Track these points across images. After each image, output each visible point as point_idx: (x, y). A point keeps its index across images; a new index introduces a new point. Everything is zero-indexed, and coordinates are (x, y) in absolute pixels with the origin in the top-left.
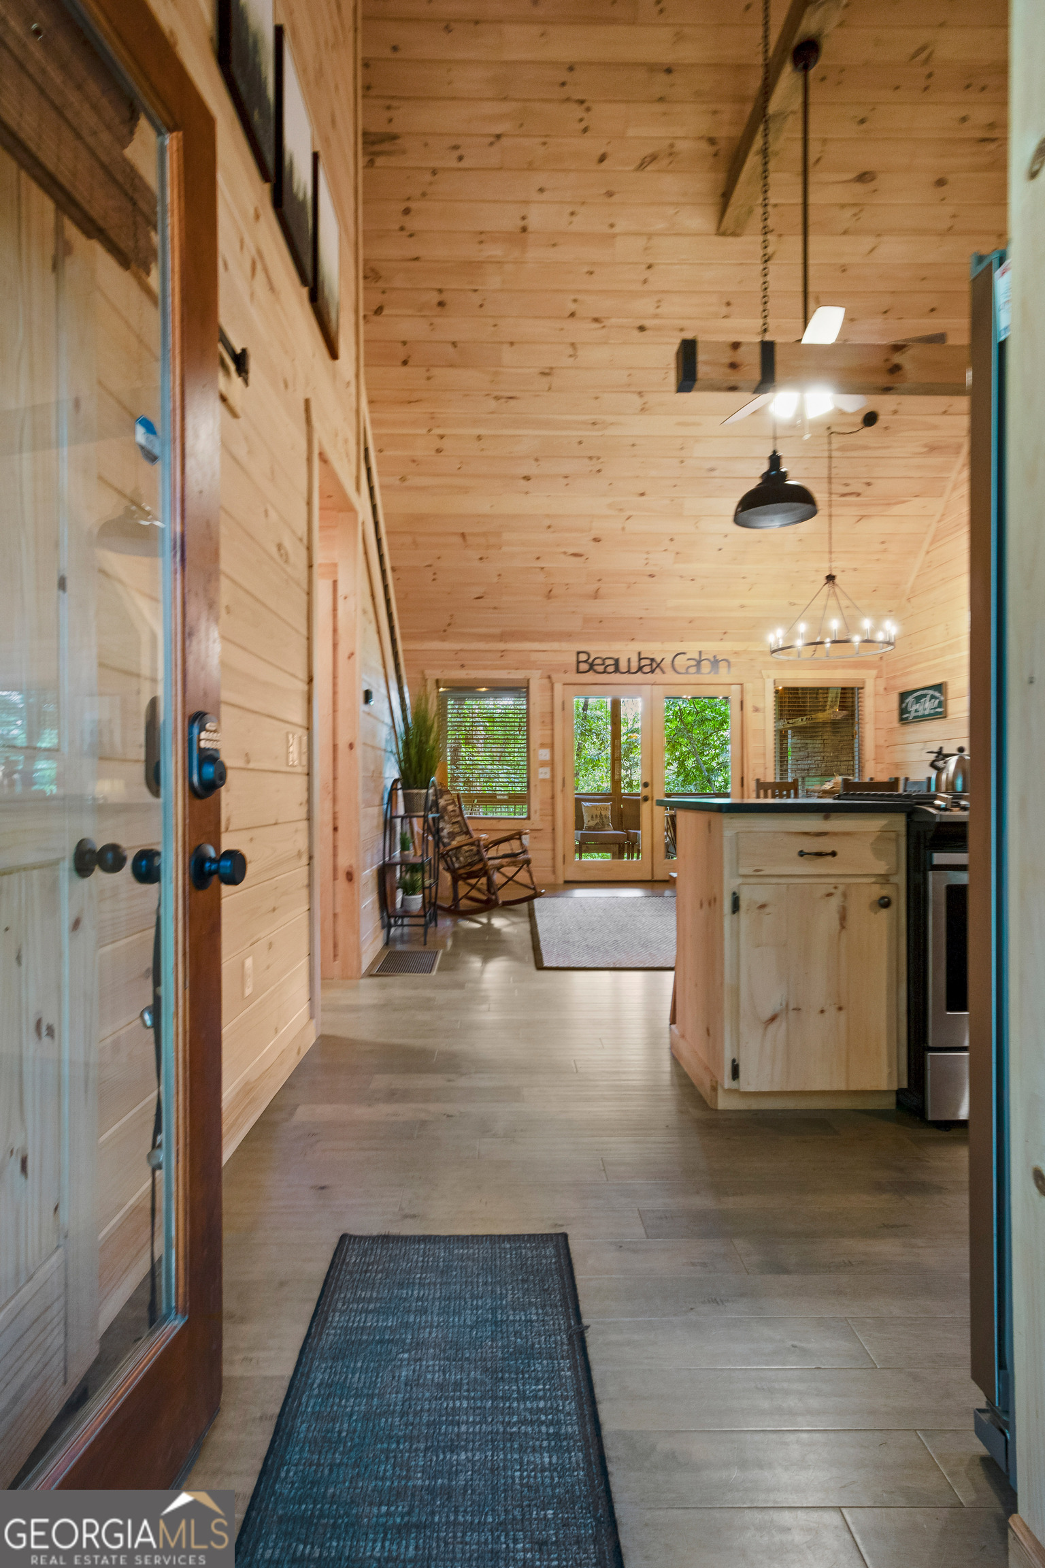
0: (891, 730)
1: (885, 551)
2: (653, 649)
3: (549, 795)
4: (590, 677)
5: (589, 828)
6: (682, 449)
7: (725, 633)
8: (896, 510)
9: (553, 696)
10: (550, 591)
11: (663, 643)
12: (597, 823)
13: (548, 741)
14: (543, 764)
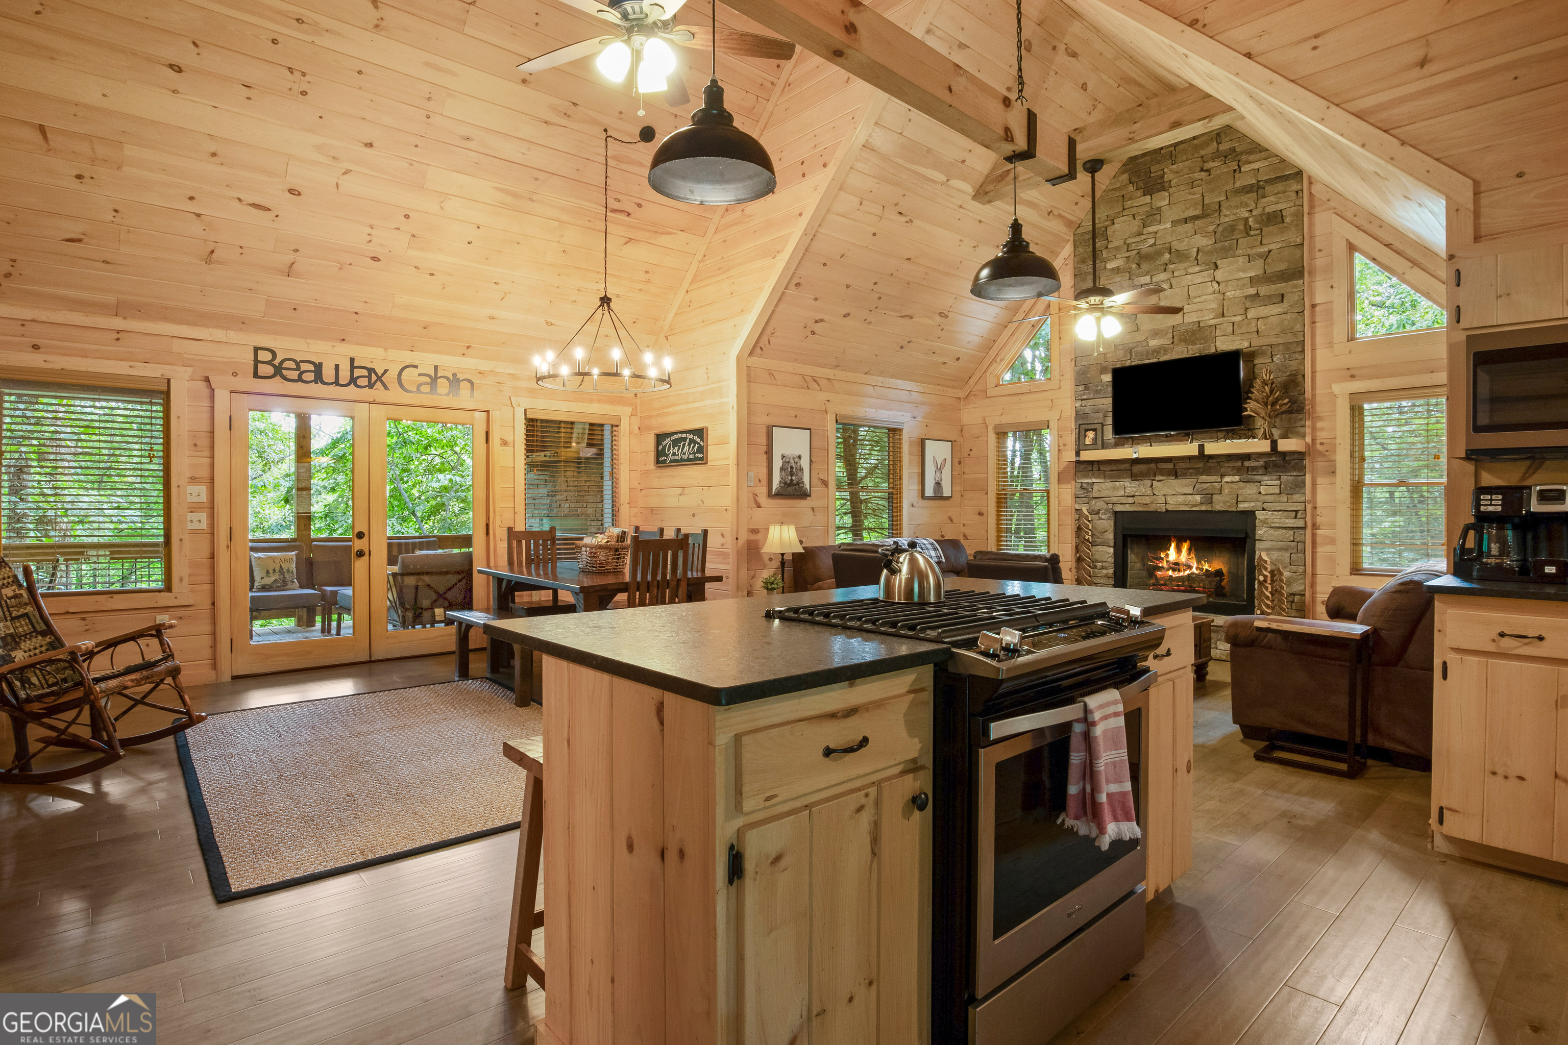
0: (646, 473)
1: (648, 281)
2: (370, 355)
3: (206, 553)
4: (276, 385)
5: (263, 588)
6: (429, 99)
7: (468, 347)
8: (664, 240)
9: (212, 408)
10: (212, 252)
11: (385, 350)
12: (275, 581)
13: (205, 473)
14: (194, 508)
